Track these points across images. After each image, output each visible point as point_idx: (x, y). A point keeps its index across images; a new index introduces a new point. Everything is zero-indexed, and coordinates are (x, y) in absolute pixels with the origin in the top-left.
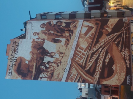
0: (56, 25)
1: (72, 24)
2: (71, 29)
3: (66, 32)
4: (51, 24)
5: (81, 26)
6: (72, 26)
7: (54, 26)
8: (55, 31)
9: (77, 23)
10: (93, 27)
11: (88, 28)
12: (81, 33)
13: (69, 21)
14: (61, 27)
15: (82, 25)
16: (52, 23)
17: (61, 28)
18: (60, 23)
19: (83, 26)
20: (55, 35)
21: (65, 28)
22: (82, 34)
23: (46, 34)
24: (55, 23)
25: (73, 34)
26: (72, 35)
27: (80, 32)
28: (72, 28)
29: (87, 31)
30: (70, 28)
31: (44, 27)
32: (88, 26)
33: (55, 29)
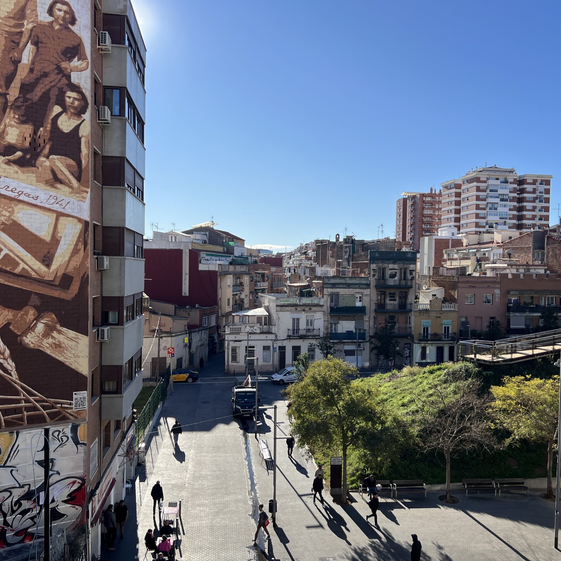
0: (64, 81)
1: (68, 167)
2: (42, 159)
3: (28, 129)
4: (70, 59)
5: (60, 210)
6: (59, 164)
7: (60, 70)
8: (31, 70)
9: (71, 187)
10: (48, 266)
11: (48, 239)
12: (20, 206)
13: (84, 150)
14: (57, 109)
15: (59, 215)
16: (75, 62)
17: (51, 110)
18: (76, 103)
19: (57, 219)
20: (12, 68)
21: (49, 127)
22: (12, 213)
23: (12, 22)
24: (75, 78)
25: (15, 168)
26: (9, 162)
27: (26, 199)
28: (47, 163)
29: (32, 234)
30: (46, 151)
31: (56, 20)
32: (55, 241)
33: (45, 75)
